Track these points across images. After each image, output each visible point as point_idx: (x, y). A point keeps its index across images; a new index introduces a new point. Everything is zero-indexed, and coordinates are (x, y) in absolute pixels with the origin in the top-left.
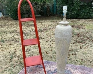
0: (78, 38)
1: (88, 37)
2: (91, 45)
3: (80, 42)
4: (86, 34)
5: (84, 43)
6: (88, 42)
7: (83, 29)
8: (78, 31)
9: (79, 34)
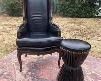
0: (78, 32)
1: (90, 32)
2: (92, 38)
3: (81, 36)
4: (88, 30)
5: (85, 36)
6: (89, 36)
7: (83, 25)
8: (78, 26)
9: (79, 29)
